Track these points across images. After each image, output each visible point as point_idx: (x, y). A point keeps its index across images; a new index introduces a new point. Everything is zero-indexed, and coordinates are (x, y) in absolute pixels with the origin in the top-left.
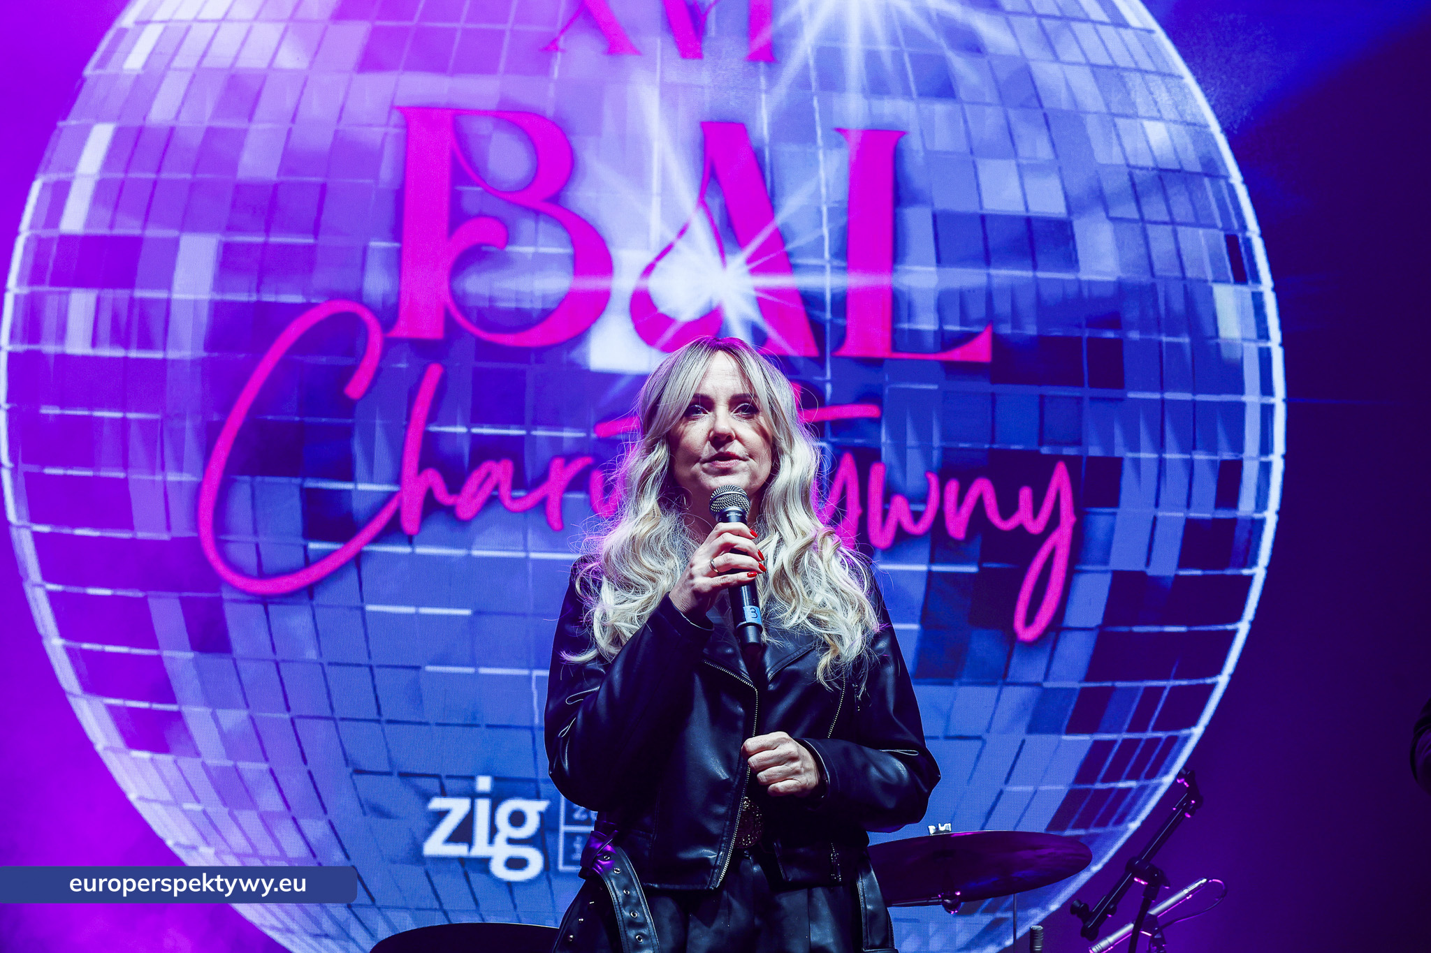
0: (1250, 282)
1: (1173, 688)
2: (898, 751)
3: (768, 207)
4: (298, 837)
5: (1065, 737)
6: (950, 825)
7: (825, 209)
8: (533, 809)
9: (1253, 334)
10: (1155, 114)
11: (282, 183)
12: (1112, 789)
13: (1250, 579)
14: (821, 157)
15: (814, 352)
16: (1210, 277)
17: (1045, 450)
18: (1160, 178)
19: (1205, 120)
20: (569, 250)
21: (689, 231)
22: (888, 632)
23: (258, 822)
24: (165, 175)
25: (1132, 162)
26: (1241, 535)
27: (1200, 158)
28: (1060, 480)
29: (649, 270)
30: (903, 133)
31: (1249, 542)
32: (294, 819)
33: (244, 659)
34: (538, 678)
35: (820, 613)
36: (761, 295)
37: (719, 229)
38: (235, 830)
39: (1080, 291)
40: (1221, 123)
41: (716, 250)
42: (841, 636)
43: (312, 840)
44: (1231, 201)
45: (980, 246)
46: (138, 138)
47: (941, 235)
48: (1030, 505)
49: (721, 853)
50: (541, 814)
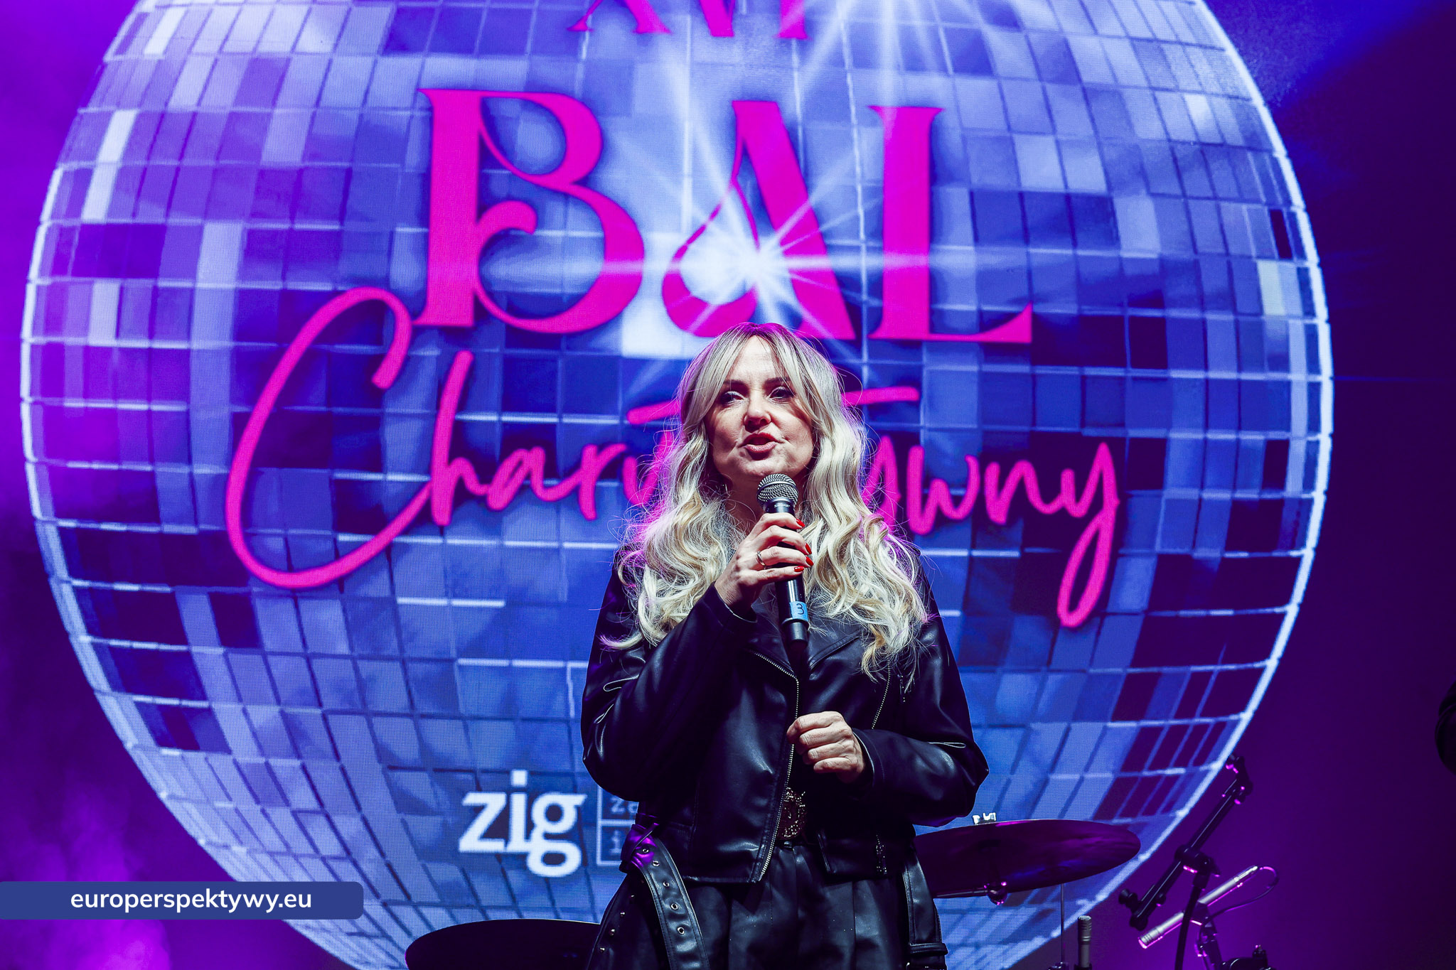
0: (1295, 259)
1: (1222, 674)
2: (945, 744)
3: (802, 186)
4: (332, 835)
5: (1110, 725)
6: (994, 814)
7: (859, 189)
8: (570, 803)
9: (1297, 309)
10: (1198, 88)
11: (307, 168)
12: (1159, 777)
13: (1298, 561)
14: (855, 135)
15: (850, 335)
16: (1254, 253)
17: (1089, 432)
18: (1202, 152)
19: (1248, 92)
20: (599, 234)
21: (721, 212)
22: (936, 622)
23: (292, 819)
24: (187, 162)
25: (1174, 137)
26: (1288, 516)
27: (1243, 132)
28: (1103, 462)
29: (680, 253)
30: (938, 110)
31: (1297, 523)
32: (328, 818)
33: (273, 654)
34: (574, 671)
35: (865, 603)
36: (796, 277)
37: (752, 211)
38: (268, 827)
39: (1121, 270)
40: (1264, 95)
41: (750, 231)
42: (886, 626)
43: (346, 837)
44: (1275, 175)
45: (1018, 224)
46: (160, 123)
47: (978, 213)
48: (1072, 488)
49: (763, 846)
50: (578, 808)
